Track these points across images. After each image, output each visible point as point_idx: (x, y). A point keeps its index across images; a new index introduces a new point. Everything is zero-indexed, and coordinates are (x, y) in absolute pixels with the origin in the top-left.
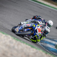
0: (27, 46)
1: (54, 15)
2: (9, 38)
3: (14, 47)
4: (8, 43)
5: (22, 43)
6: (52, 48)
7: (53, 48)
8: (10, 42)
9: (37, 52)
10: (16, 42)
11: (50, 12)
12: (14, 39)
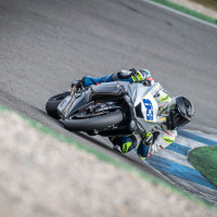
0: (83, 154)
1: (183, 35)
2: (15, 123)
3: (31, 157)
4: (11, 143)
5: (61, 141)
6: (177, 164)
7: (179, 162)
8: (18, 137)
9: (120, 178)
10: (41, 138)
11: (170, 24)
12: (34, 125)
